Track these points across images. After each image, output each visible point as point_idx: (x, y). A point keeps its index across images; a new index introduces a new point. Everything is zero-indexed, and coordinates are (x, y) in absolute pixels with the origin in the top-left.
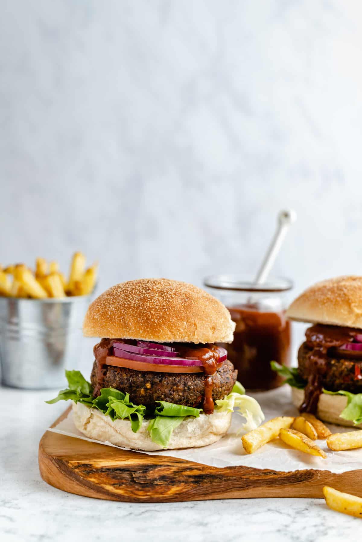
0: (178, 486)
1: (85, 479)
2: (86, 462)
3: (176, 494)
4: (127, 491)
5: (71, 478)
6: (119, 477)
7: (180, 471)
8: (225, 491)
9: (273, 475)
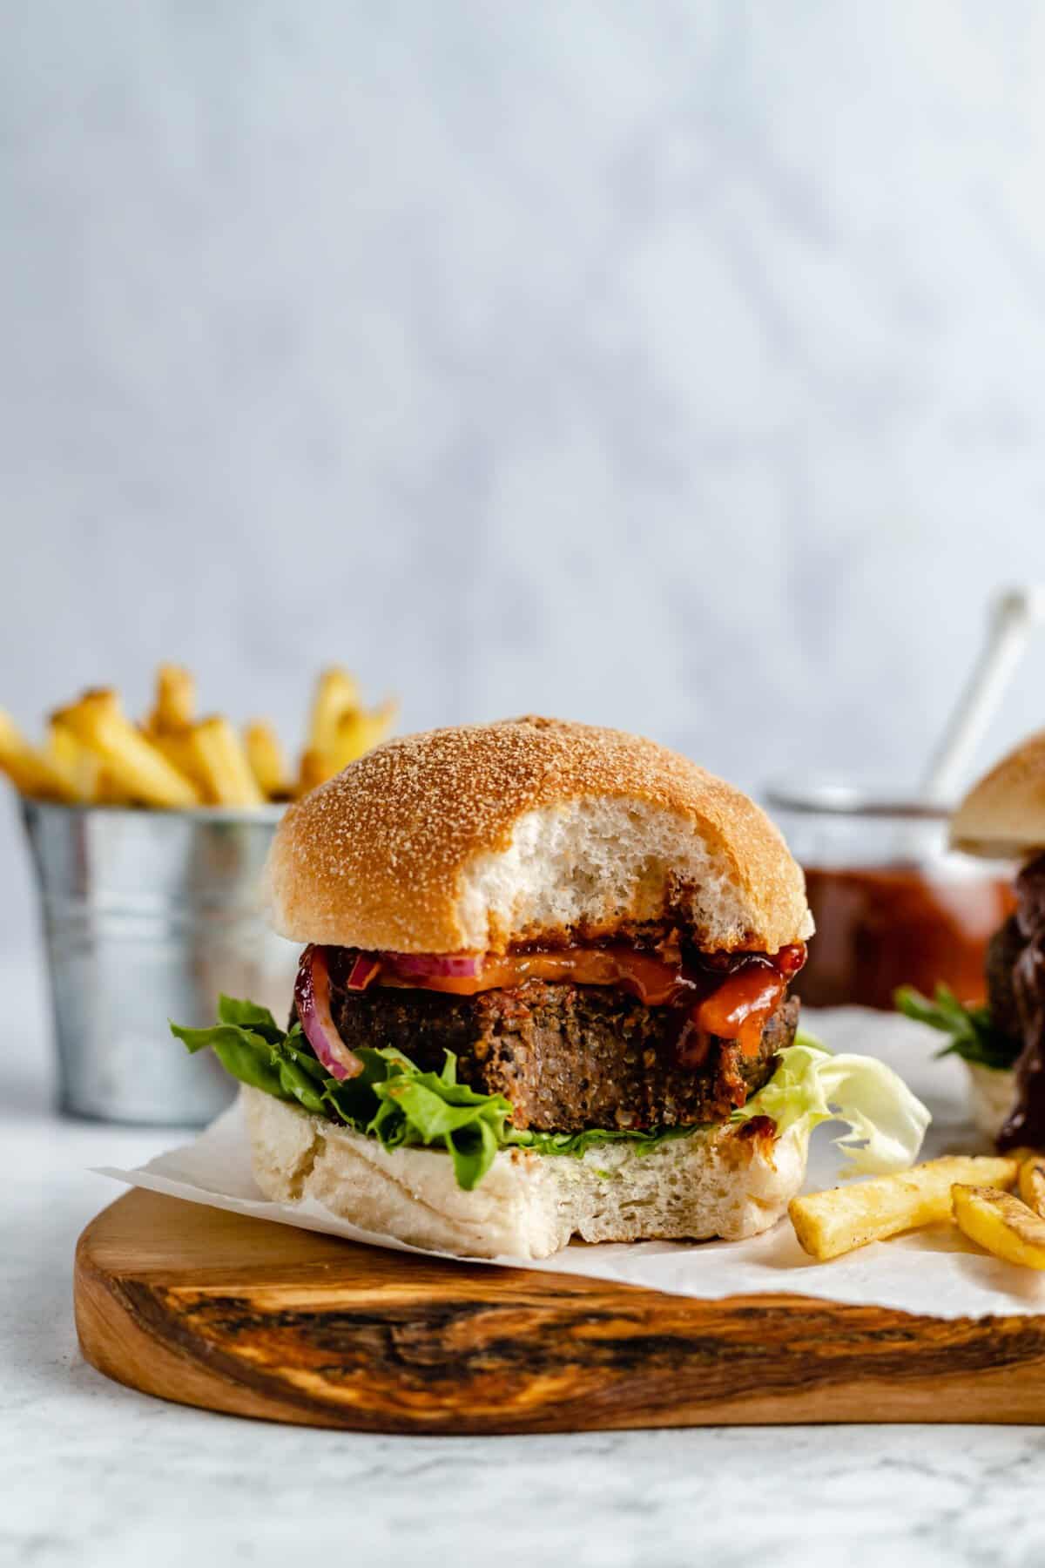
0: (555, 1377)
1: (223, 1348)
2: (233, 1291)
3: (549, 1404)
4: (368, 1390)
5: (173, 1345)
6: (343, 1344)
7: (564, 1325)
8: (729, 1394)
9: (900, 1340)
